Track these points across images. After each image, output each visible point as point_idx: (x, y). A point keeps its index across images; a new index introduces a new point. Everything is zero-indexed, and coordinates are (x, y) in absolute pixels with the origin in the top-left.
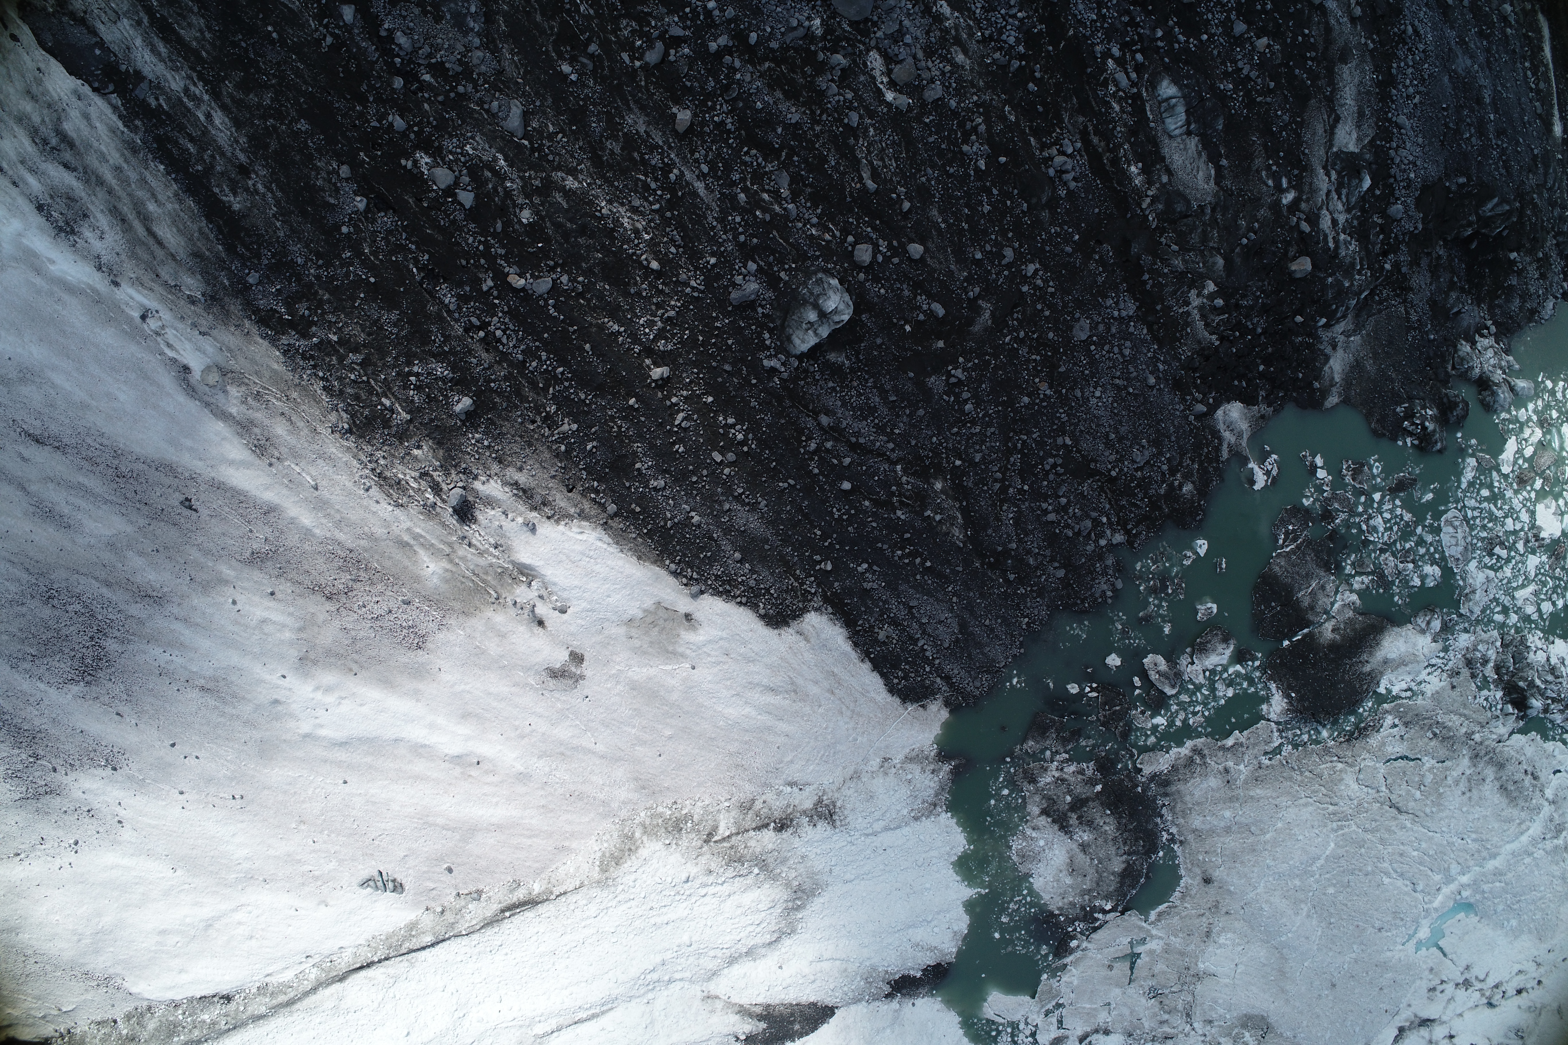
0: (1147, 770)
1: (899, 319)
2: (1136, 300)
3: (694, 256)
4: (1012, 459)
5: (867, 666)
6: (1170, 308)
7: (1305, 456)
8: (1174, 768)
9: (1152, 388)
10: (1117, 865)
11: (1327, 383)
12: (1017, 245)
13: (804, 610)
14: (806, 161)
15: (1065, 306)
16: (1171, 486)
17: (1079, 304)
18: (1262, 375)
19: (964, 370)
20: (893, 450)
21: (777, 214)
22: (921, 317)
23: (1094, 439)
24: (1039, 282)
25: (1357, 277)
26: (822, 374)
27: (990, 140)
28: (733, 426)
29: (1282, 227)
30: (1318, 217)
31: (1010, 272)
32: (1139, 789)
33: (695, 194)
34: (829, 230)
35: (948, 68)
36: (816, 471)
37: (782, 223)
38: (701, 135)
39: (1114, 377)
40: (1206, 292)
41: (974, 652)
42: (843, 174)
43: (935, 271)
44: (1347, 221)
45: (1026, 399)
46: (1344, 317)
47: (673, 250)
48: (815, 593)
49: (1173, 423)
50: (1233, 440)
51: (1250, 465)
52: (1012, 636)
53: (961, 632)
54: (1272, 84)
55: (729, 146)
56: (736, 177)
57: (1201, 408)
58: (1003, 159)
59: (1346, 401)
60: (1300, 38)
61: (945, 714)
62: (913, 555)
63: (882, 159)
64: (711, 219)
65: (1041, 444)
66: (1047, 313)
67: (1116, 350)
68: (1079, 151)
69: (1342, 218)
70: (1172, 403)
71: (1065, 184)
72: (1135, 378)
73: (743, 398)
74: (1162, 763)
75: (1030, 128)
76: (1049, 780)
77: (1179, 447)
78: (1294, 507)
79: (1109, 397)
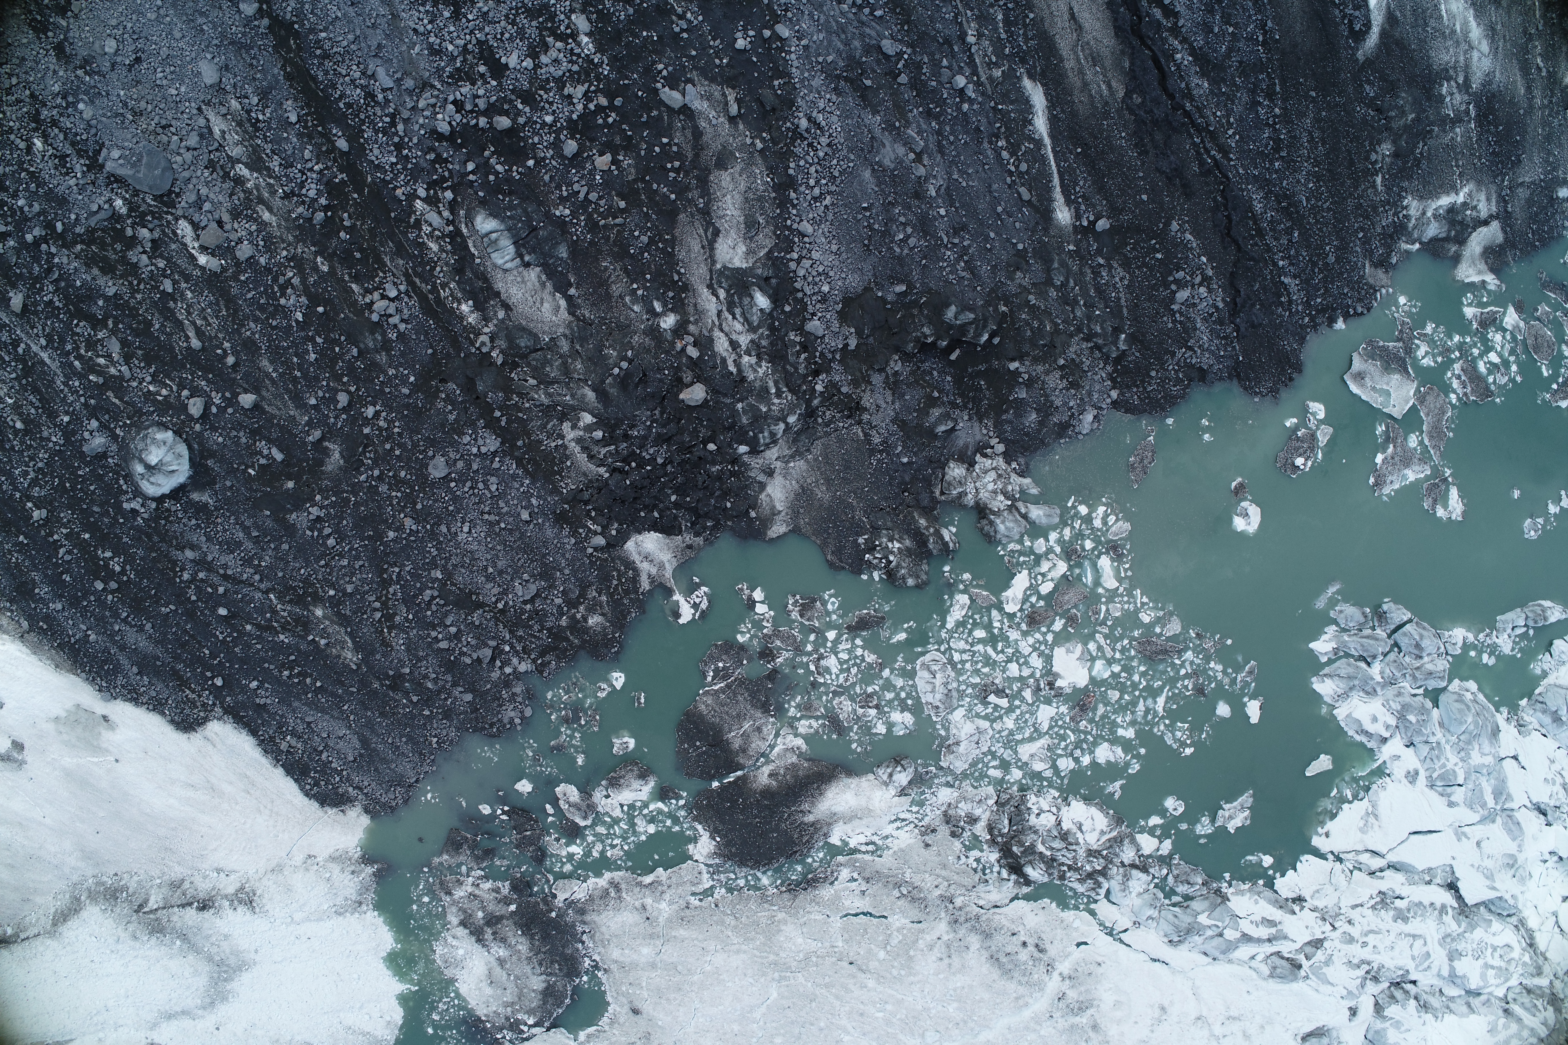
0: (561, 897)
1: (239, 464)
2: (498, 436)
3: (52, 415)
4: (391, 590)
5: (280, 772)
6: (540, 442)
7: (742, 590)
8: (591, 899)
9: (528, 522)
10: (537, 983)
11: (767, 511)
12: (353, 389)
13: (206, 720)
14: (131, 328)
15: (415, 445)
16: (573, 618)
17: (432, 442)
18: (676, 505)
19: (321, 508)
20: (261, 581)
21: (113, 376)
22: (263, 461)
23: (472, 572)
24: (382, 423)
25: (776, 401)
26: (185, 512)
27: (306, 291)
28: (112, 558)
29: (667, 353)
30: (711, 340)
31: (349, 415)
32: (553, 914)
33: (43, 363)
34: (166, 386)
35: (254, 228)
36: (194, 598)
37: (117, 384)
38: (36, 313)
39: (482, 513)
40: (581, 424)
41: (382, 767)
42: (171, 334)
43: (275, 417)
44: (752, 341)
45: (391, 534)
46: (775, 442)
47: (33, 411)
48: (214, 704)
49: (563, 555)
50: (654, 571)
51: (675, 598)
52: (421, 754)
53: (363, 747)
54: (622, 204)
55: (61, 321)
56: (69, 347)
57: (600, 541)
58: (320, 309)
59: (795, 531)
60: (657, 149)
61: (365, 820)
62: (303, 675)
63: (205, 318)
64: (59, 382)
65: (415, 576)
66: (397, 453)
67: (481, 486)
68: (407, 293)
69: (744, 340)
70: (557, 536)
71: (395, 326)
72: (507, 513)
73: (116, 535)
74: (579, 891)
75: (350, 275)
76: (462, 894)
77: (577, 580)
78: (726, 643)
79: (480, 531)
